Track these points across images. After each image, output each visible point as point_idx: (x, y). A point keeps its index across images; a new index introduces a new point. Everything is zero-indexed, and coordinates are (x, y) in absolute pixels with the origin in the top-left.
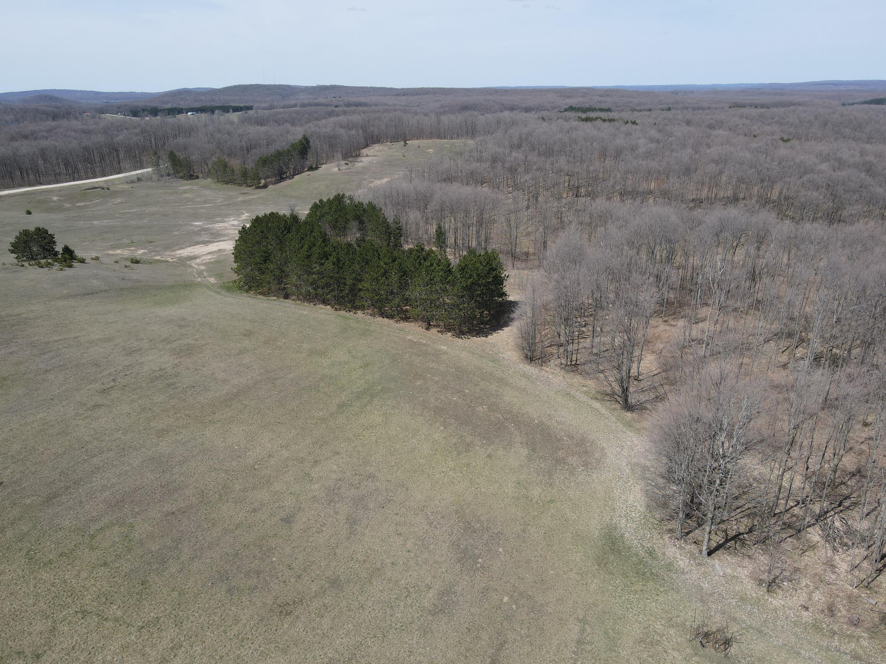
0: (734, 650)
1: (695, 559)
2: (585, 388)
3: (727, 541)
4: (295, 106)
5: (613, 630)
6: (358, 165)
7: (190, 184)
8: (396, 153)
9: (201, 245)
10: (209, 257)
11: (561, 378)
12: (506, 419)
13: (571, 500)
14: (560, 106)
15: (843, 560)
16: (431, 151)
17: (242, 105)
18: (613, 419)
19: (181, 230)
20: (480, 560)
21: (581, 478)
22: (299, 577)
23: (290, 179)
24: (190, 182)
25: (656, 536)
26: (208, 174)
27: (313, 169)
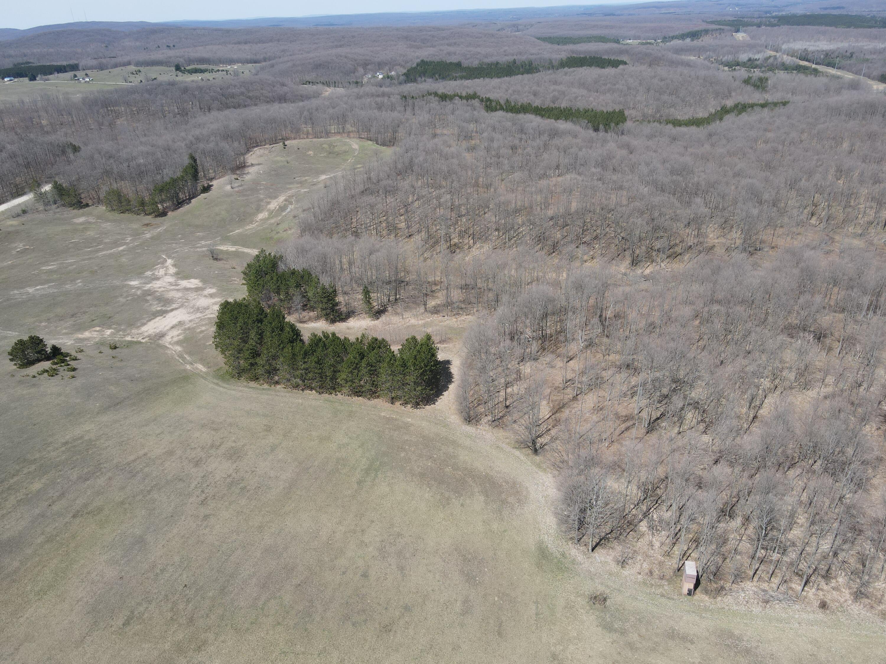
0: (608, 603)
1: (586, 555)
2: (508, 440)
3: (601, 540)
5: (552, 604)
6: (247, 178)
7: (83, 215)
8: (279, 158)
9: (159, 318)
11: (491, 433)
12: (465, 475)
13: (515, 528)
14: (412, 60)
15: (657, 540)
16: (311, 153)
17: (65, 63)
18: (529, 463)
19: (125, 294)
20: (477, 579)
21: (518, 511)
22: (386, 609)
23: (188, 204)
24: (81, 211)
25: (565, 543)
26: (99, 201)
27: (207, 189)
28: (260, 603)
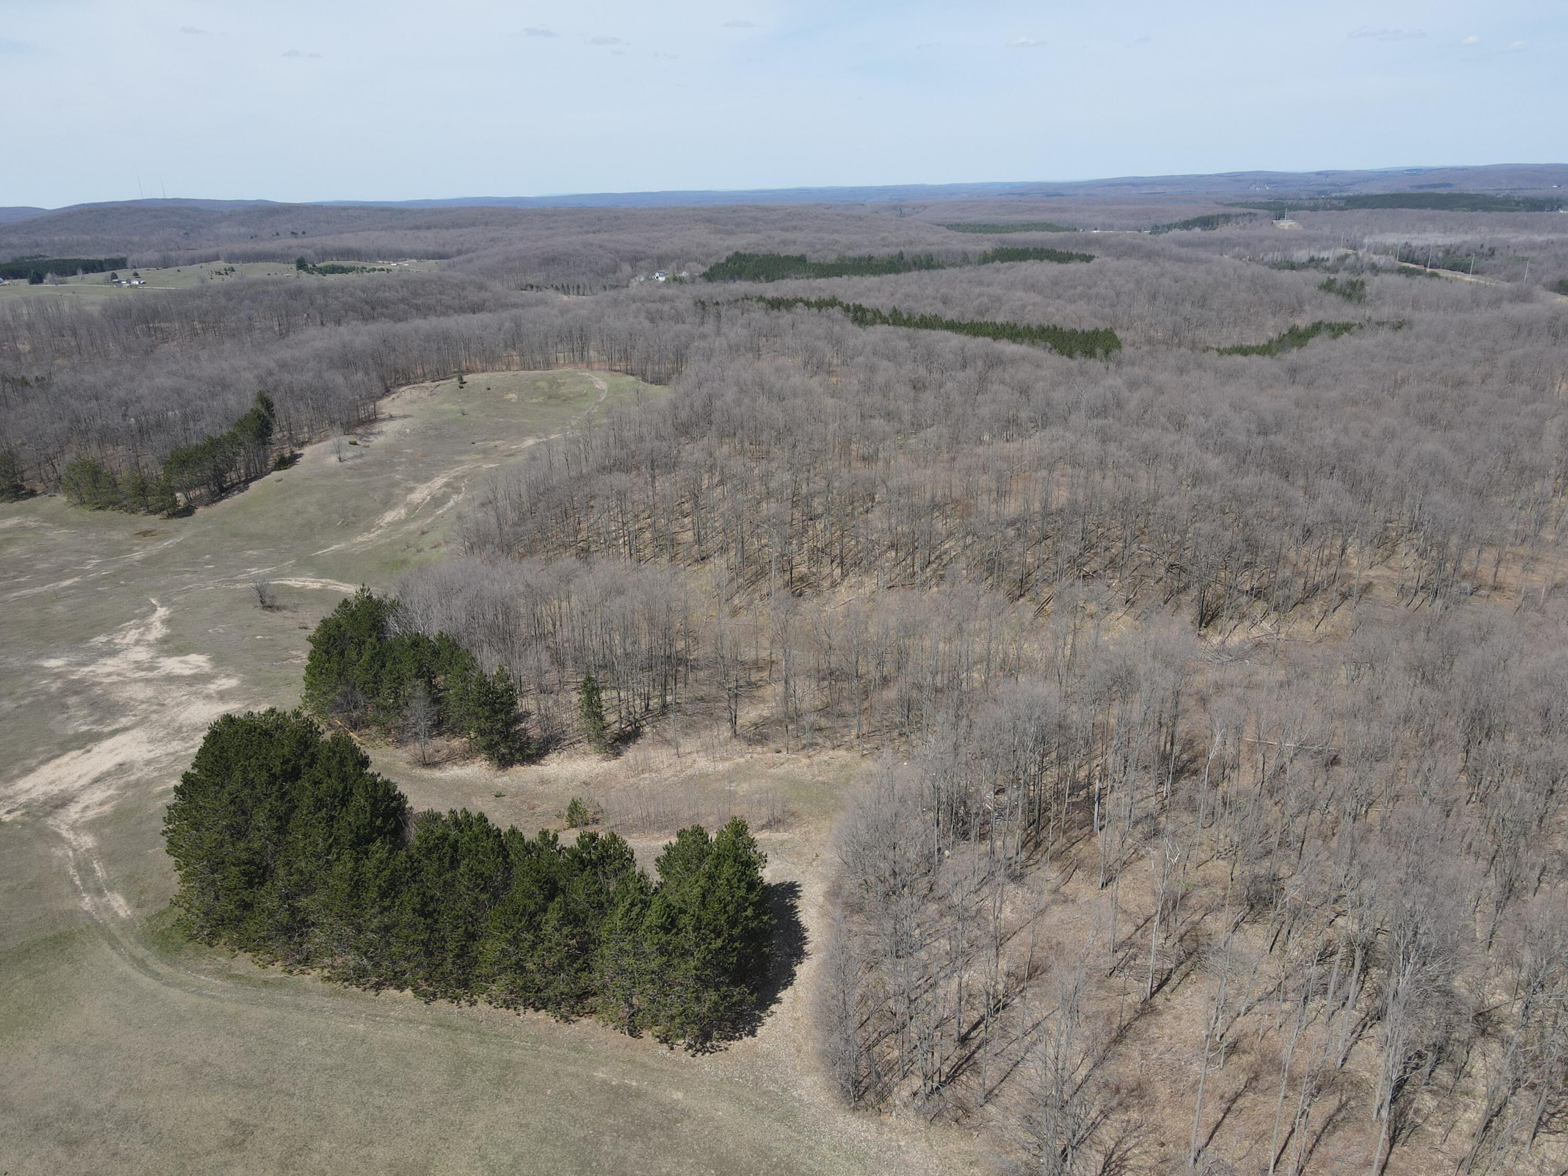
6: (377, 441)
7: (18, 513)
8: (446, 406)
9: (74, 754)
10: (99, 794)
16: (512, 396)
17: (102, 257)
19: (20, 691)
23: (241, 491)
24: (16, 505)
26: (58, 484)
27: (285, 463)
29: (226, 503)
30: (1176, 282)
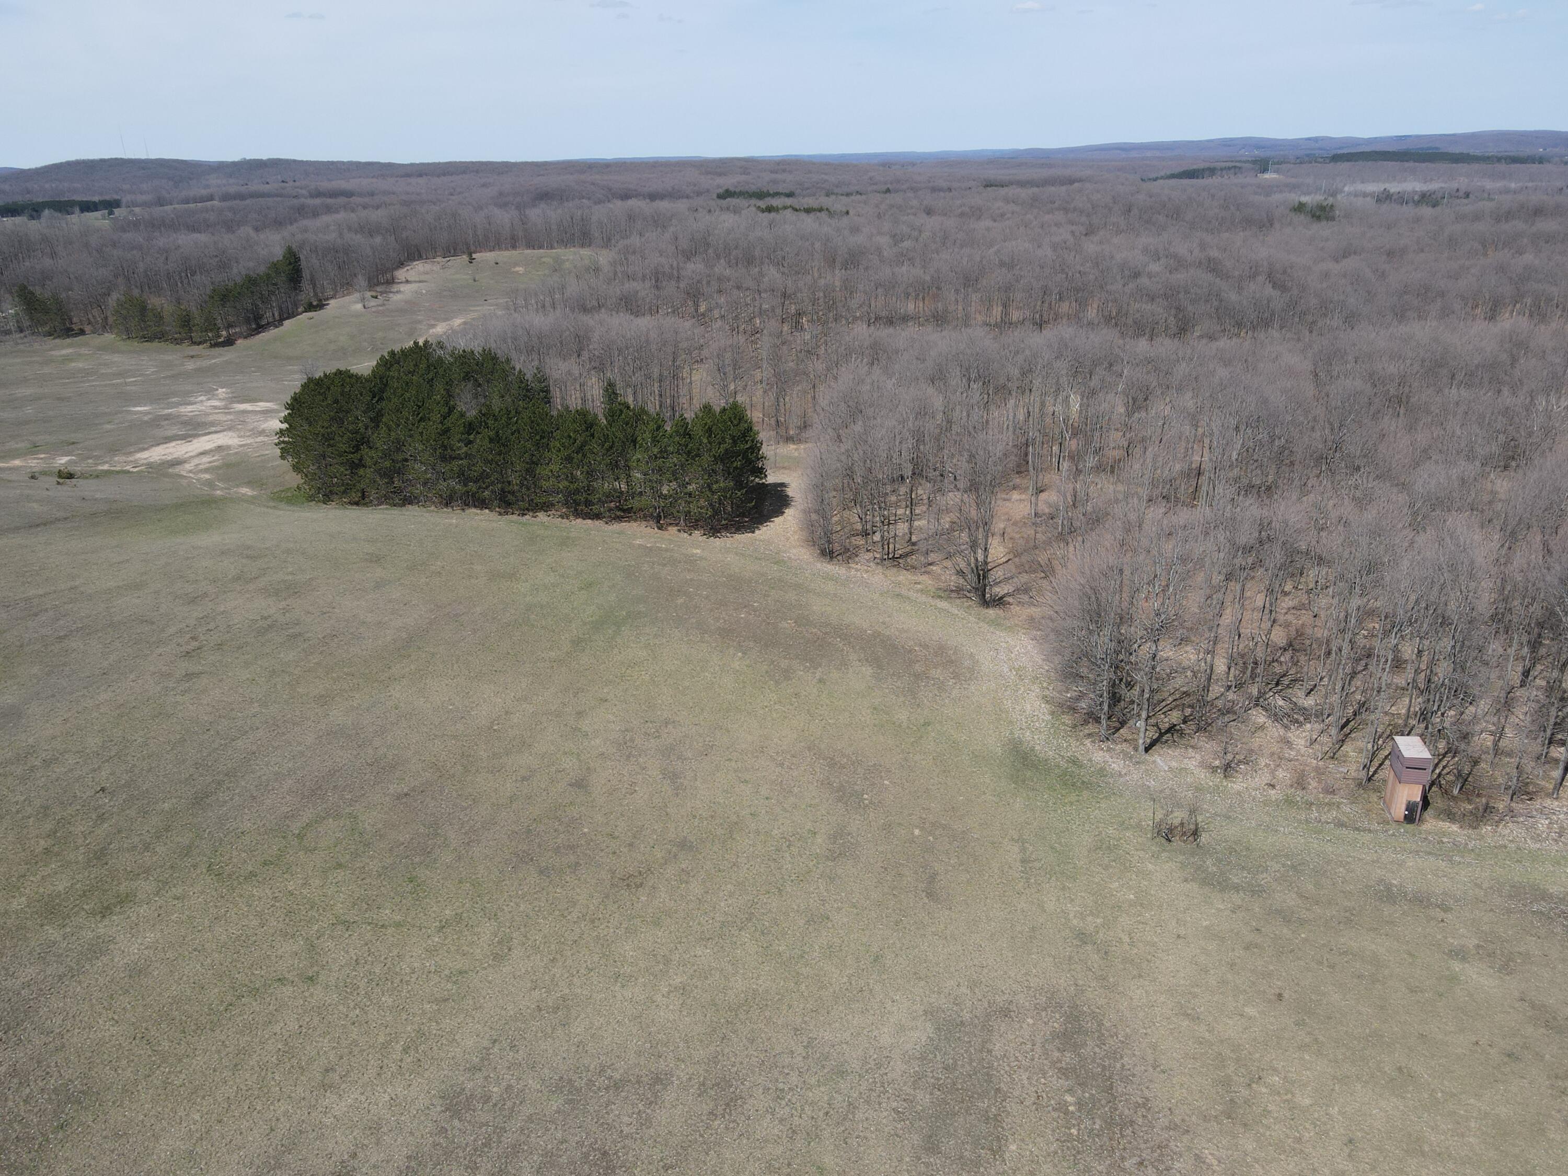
0: (1204, 838)
1: (1131, 758)
2: (919, 586)
3: (1162, 735)
4: (211, 198)
5: (1060, 843)
6: (396, 298)
7: (69, 346)
8: (458, 276)
9: (179, 442)
10: (205, 459)
11: (881, 576)
12: (826, 633)
13: (952, 719)
14: (708, 190)
15: (1298, 737)
16: (520, 269)
17: (96, 199)
18: (972, 619)
19: (116, 421)
20: (866, 796)
21: (955, 693)
22: (631, 845)
23: (277, 327)
24: (68, 341)
25: (1074, 743)
26: (105, 327)
27: (313, 307)
28: (296, 827)
29: (264, 336)
30: (1151, 197)
